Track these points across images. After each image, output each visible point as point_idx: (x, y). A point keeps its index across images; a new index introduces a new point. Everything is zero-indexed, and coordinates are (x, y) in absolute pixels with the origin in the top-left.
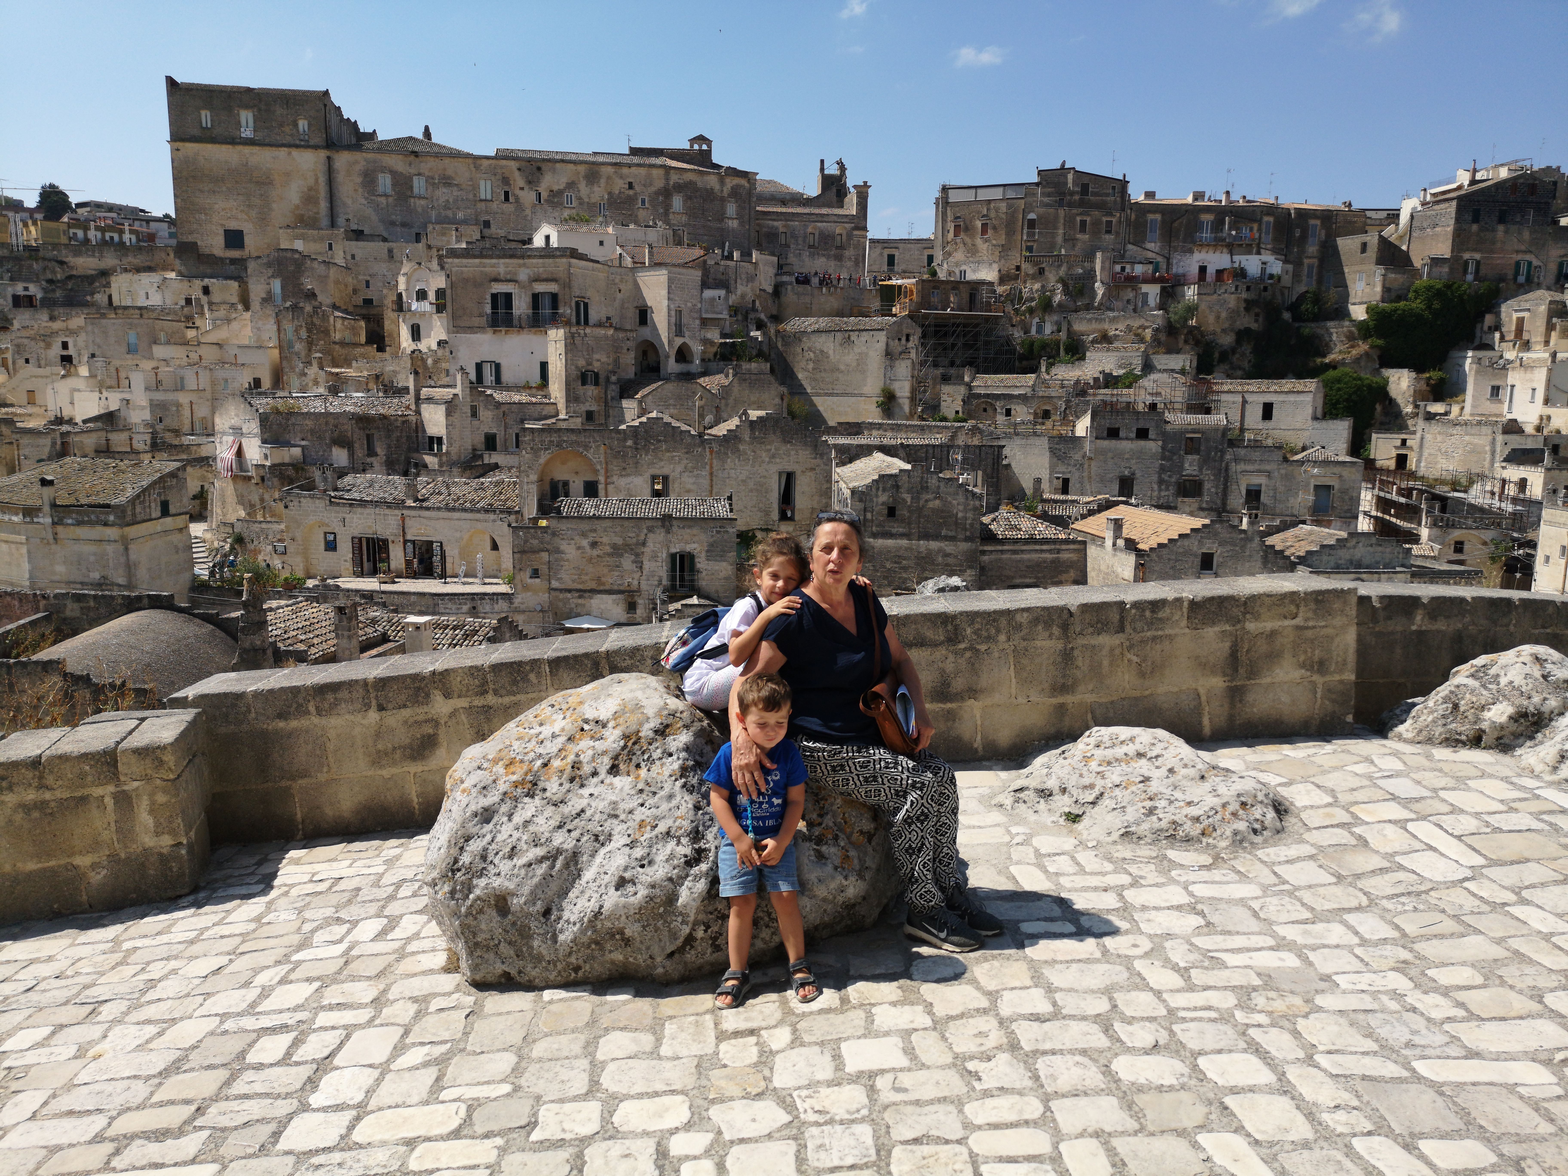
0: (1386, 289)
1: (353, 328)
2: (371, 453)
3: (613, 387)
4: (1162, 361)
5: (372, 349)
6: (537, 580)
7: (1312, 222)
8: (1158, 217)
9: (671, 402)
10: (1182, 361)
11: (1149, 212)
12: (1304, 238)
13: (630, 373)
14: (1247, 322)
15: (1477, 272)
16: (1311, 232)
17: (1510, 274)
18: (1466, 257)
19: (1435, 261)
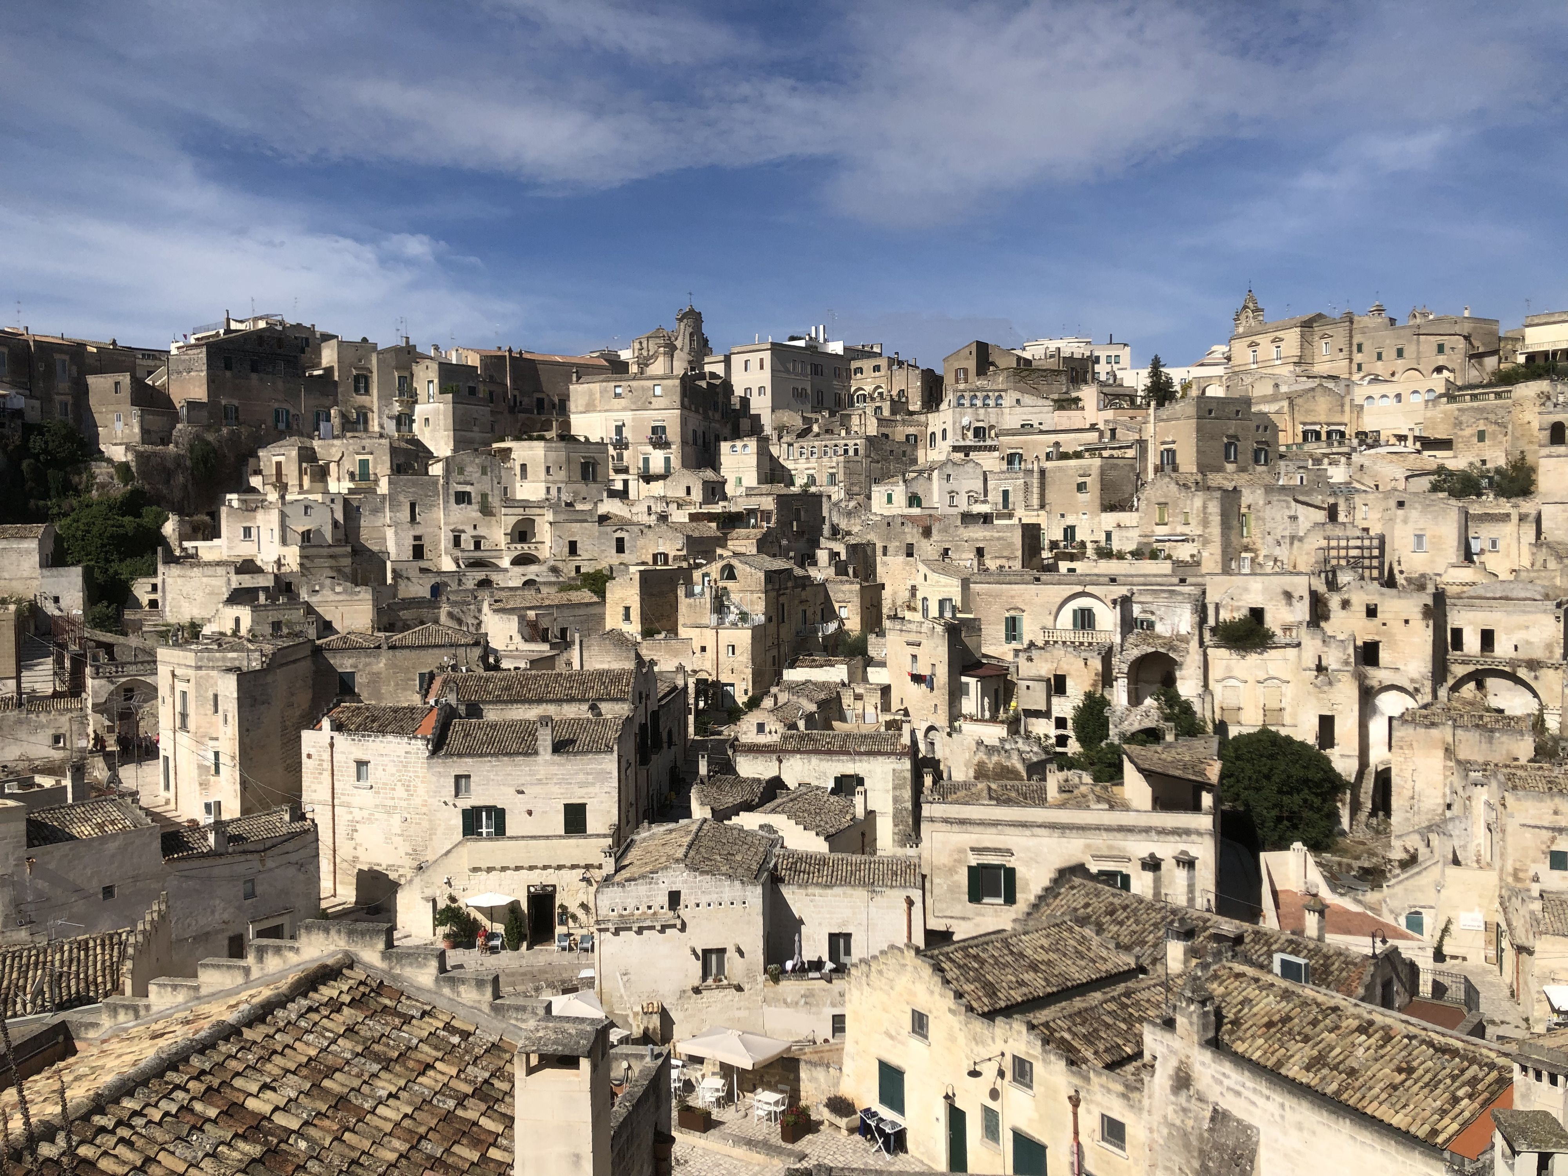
0: (145, 432)
7: (57, 356)
12: (50, 372)
15: (237, 418)
16: (59, 368)
17: (270, 421)
18: (223, 402)
19: (192, 405)
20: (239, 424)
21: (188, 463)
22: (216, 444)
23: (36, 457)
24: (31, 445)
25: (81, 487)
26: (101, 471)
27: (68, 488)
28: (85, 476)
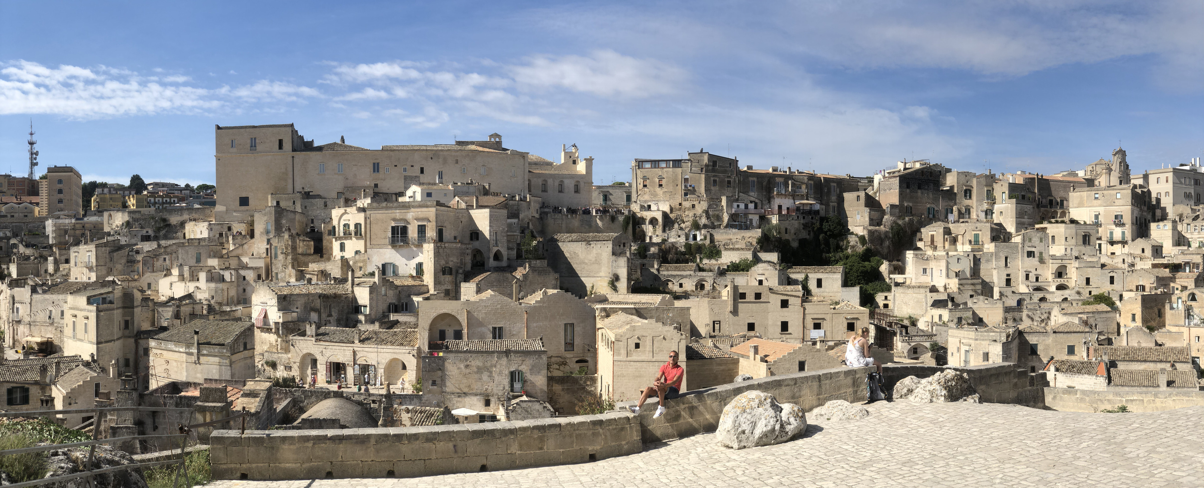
0: (871, 220)
1: (308, 246)
2: (330, 315)
3: (460, 276)
4: (764, 256)
5: (317, 257)
6: (435, 387)
7: (833, 184)
8: (755, 179)
9: (495, 284)
10: (773, 257)
11: (750, 176)
12: (829, 192)
13: (469, 267)
14: (804, 235)
15: (911, 212)
16: (832, 189)
17: (926, 213)
18: (906, 204)
19: (892, 206)
20: (912, 216)
21: (891, 235)
22: (903, 226)
23: (826, 233)
24: (824, 227)
25: (844, 247)
26: (853, 240)
27: (839, 248)
28: (845, 242)
